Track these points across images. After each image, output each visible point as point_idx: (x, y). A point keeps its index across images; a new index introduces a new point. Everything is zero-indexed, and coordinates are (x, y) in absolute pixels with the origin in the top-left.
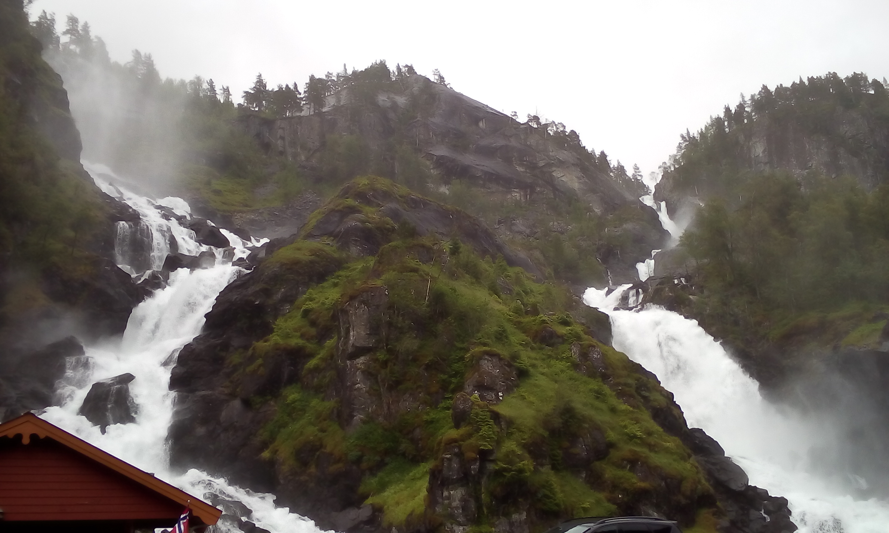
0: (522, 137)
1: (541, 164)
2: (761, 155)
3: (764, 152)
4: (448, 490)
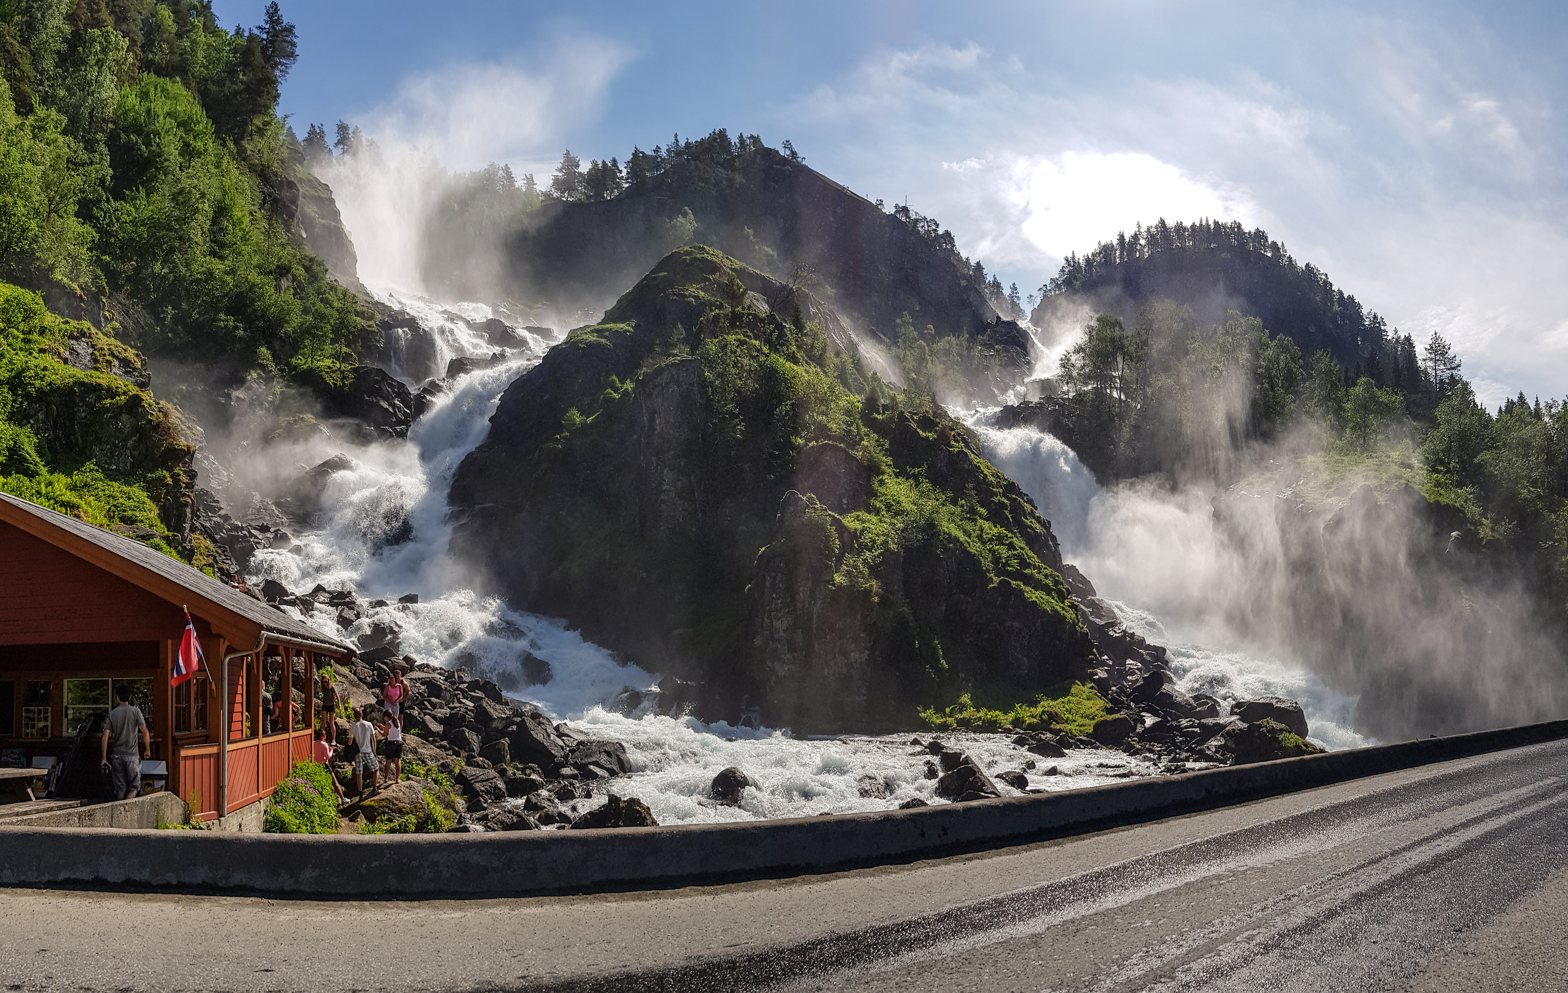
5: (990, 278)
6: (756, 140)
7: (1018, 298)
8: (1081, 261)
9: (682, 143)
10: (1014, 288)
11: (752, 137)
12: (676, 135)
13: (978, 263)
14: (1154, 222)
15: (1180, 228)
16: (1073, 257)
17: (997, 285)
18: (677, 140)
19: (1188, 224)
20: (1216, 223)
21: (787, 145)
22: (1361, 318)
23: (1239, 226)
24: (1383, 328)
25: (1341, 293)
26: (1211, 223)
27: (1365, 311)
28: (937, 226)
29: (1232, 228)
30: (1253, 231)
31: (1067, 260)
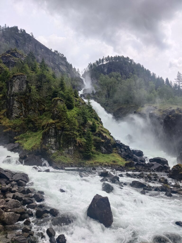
0: (53, 56)
1: (57, 63)
2: (106, 72)
3: (107, 71)
4: (50, 139)
5: (73, 67)
6: (24, 31)
7: (79, 72)
8: (92, 65)
9: (7, 27)
10: (78, 70)
11: (23, 30)
12: (6, 25)
13: (71, 64)
14: (107, 56)
15: (112, 57)
16: (91, 63)
17: (75, 69)
18: (6, 26)
19: (113, 56)
20: (118, 56)
21: (32, 33)
22: (150, 74)
23: (123, 56)
24: (155, 76)
25: (145, 69)
26: (117, 56)
27: (151, 73)
28: (63, 55)
29: (122, 57)
30: (126, 57)
31: (89, 64)
